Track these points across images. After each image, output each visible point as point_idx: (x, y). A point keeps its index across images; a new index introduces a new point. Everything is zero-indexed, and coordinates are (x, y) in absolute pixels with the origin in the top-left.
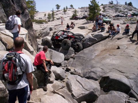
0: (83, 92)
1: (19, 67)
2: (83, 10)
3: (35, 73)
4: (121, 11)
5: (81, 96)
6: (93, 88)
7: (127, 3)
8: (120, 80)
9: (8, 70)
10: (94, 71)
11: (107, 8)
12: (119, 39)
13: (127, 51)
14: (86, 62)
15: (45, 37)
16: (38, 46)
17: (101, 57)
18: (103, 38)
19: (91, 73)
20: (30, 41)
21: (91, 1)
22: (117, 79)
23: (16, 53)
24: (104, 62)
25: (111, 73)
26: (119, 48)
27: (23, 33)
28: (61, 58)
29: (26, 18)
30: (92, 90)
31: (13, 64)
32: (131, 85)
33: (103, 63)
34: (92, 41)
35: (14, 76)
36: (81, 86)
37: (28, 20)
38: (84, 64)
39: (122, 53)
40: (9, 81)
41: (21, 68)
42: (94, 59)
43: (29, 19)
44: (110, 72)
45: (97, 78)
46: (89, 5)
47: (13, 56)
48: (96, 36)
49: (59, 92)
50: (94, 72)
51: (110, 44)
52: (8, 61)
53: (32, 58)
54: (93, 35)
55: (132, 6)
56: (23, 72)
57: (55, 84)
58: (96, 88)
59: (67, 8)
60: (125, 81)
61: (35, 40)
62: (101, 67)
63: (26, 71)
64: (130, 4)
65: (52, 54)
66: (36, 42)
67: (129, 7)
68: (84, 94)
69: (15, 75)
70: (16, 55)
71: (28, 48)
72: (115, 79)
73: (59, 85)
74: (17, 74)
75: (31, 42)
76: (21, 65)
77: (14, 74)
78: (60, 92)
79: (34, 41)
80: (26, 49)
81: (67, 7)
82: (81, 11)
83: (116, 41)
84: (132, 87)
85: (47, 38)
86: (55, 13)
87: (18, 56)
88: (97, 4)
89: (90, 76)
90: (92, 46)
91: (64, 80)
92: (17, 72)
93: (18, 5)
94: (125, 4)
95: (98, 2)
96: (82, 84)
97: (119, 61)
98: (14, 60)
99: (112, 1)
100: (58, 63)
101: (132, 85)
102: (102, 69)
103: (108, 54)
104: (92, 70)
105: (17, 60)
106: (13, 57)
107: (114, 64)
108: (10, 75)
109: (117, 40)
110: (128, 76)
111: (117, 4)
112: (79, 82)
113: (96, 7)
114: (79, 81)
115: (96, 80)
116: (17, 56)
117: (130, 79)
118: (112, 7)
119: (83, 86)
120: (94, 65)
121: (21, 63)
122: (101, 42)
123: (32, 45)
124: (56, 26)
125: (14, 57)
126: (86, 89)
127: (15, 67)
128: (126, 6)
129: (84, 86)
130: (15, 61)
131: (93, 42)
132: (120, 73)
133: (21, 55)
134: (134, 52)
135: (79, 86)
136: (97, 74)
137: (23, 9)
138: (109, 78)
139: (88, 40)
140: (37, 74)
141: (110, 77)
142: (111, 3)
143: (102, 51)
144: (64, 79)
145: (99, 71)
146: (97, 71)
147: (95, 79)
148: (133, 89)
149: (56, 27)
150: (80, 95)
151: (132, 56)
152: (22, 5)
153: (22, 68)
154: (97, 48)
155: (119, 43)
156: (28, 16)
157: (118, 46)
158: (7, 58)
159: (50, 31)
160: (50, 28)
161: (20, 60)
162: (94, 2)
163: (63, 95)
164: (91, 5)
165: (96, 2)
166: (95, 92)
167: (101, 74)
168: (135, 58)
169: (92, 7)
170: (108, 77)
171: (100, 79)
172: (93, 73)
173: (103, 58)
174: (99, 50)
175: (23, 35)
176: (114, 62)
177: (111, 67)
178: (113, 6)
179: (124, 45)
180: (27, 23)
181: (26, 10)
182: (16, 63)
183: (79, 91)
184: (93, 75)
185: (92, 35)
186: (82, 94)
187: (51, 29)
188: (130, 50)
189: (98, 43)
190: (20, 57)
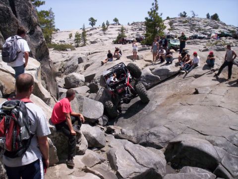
0: (137, 170)
1: (24, 127)
2: (135, 27)
3: (52, 137)
4: (200, 29)
5: (133, 176)
6: (154, 163)
7: (211, 16)
8: (199, 148)
9: (5, 132)
10: (156, 132)
11: (176, 24)
12: (196, 76)
13: (212, 97)
14: (141, 117)
15: (71, 74)
16: (57, 90)
17: (168, 108)
18: (170, 76)
19: (150, 136)
20: (44, 82)
21: (149, 13)
22: (195, 146)
23: (19, 102)
24: (171, 116)
25: (183, 135)
26: (196, 92)
27: (32, 68)
28: (99, 110)
29: (38, 42)
30: (152, 166)
31: (13, 122)
32: (218, 156)
33: (170, 118)
34: (151, 81)
35: (14, 142)
36: (133, 159)
37: (41, 44)
38: (138, 120)
39: (202, 102)
40: (6, 151)
41: (27, 128)
42: (156, 112)
43: (43, 42)
44: (182, 133)
45: (160, 145)
46: (146, 19)
47: (13, 107)
48: (158, 72)
49: (94, 171)
50: (155, 135)
51: (182, 85)
52: (5, 115)
53: (47, 110)
54: (153, 71)
55: (219, 20)
56: (32, 136)
57: (88, 156)
58: (159, 163)
59: (108, 24)
60: (209, 149)
61: (53, 79)
62: (167, 126)
63: (36, 133)
64: (215, 17)
65: (82, 103)
66: (54, 82)
67: (214, 22)
68: (137, 173)
69: (17, 140)
70: (18, 105)
71: (41, 92)
72: (192, 145)
73: (94, 157)
74: (21, 138)
75: (46, 83)
76: (28, 124)
77: (15, 138)
78: (97, 169)
79: (50, 80)
80: (37, 95)
82: (132, 30)
83: (193, 81)
84: (221, 159)
85: (73, 76)
86: (87, 33)
87: (23, 106)
88: (159, 17)
89: (147, 142)
90: (152, 89)
91: (103, 149)
92: (20, 134)
93: (23, 18)
94: (206, 17)
95: (162, 14)
96: (135, 155)
97: (197, 115)
98: (15, 115)
99: (184, 12)
100: (93, 119)
101: (221, 157)
102: (169, 129)
103: (179, 103)
104: (152, 130)
105: (21, 114)
106: (13, 109)
107: (189, 120)
108: (8, 141)
109: (193, 78)
110: (213, 141)
111: (193, 17)
112: (129, 152)
113: (157, 22)
114: (130, 150)
115: (159, 148)
116: (20, 106)
117: (217, 145)
118: (184, 22)
119: (135, 159)
120: (155, 122)
121: (27, 119)
122: (167, 82)
123: (47, 88)
124: (89, 54)
125: (15, 109)
126: (142, 165)
127: (17, 126)
128: (208, 20)
129: (137, 159)
130: (18, 115)
131: (154, 81)
132: (200, 135)
133: (27, 105)
134: (223, 100)
135: (128, 159)
136: (161, 138)
137: (32, 26)
138: (181, 144)
139: (144, 78)
140: (56, 138)
141: (182, 142)
142: (184, 15)
143: (168, 98)
144: (104, 147)
145: (164, 132)
146: (160, 133)
147: (157, 146)
148: (222, 162)
149: (89, 56)
150: (131, 175)
151: (219, 106)
152: (31, 19)
153: (29, 127)
154: (160, 92)
155: (196, 83)
156: (42, 38)
157: (196, 89)
158: (4, 111)
159: (79, 63)
160: (79, 58)
161: (25, 115)
162: (154, 14)
163: (101, 175)
164: (149, 18)
165: (157, 14)
166: (157, 168)
167: (167, 138)
168: (224, 110)
169: (151, 22)
170: (179, 143)
171: (166, 146)
172: (153, 137)
173: (170, 109)
174: (163, 96)
175: (32, 70)
176: (189, 117)
177: (183, 126)
178: (186, 21)
179: (206, 86)
180: (38, 50)
181: (38, 27)
182: (19, 120)
183: (129, 167)
184: (153, 139)
185: (151, 70)
186: (135, 172)
187: (80, 60)
188: (216, 96)
189: (162, 84)
190: (26, 108)
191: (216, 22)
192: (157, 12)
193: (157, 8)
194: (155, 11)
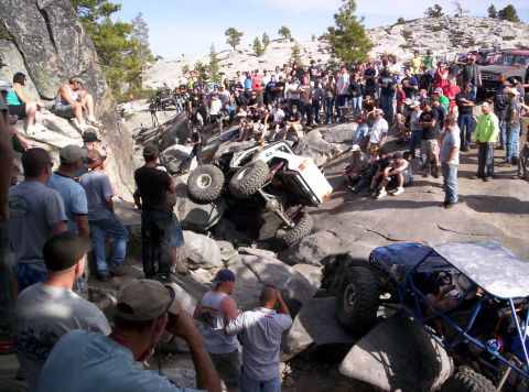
4: (471, 43)
7: (498, 11)
10: (311, 242)
21: (336, 16)
25: (356, 243)
43: (104, 91)
44: (356, 240)
46: (331, 29)
50: (309, 245)
54: (326, 134)
55: (516, 20)
61: (126, 155)
64: (508, 13)
67: (506, 27)
79: (121, 156)
81: (265, 36)
82: (320, 50)
85: (176, 150)
93: (68, 51)
95: (363, 18)
99: (437, 6)
102: (335, 234)
107: (372, 218)
111: (457, 16)
112: (250, 267)
119: (258, 277)
128: (490, 22)
129: (261, 276)
136: (319, 249)
138: (349, 257)
144: (217, 267)
146: (317, 242)
156: (102, 83)
162: (348, 18)
164: (336, 28)
165: (353, 18)
169: (341, 36)
170: (345, 256)
172: (306, 249)
177: (360, 227)
178: (442, 24)
183: (246, 289)
185: (323, 132)
191: (511, 24)
192: (353, 14)
193: (352, 6)
194: (348, 12)
